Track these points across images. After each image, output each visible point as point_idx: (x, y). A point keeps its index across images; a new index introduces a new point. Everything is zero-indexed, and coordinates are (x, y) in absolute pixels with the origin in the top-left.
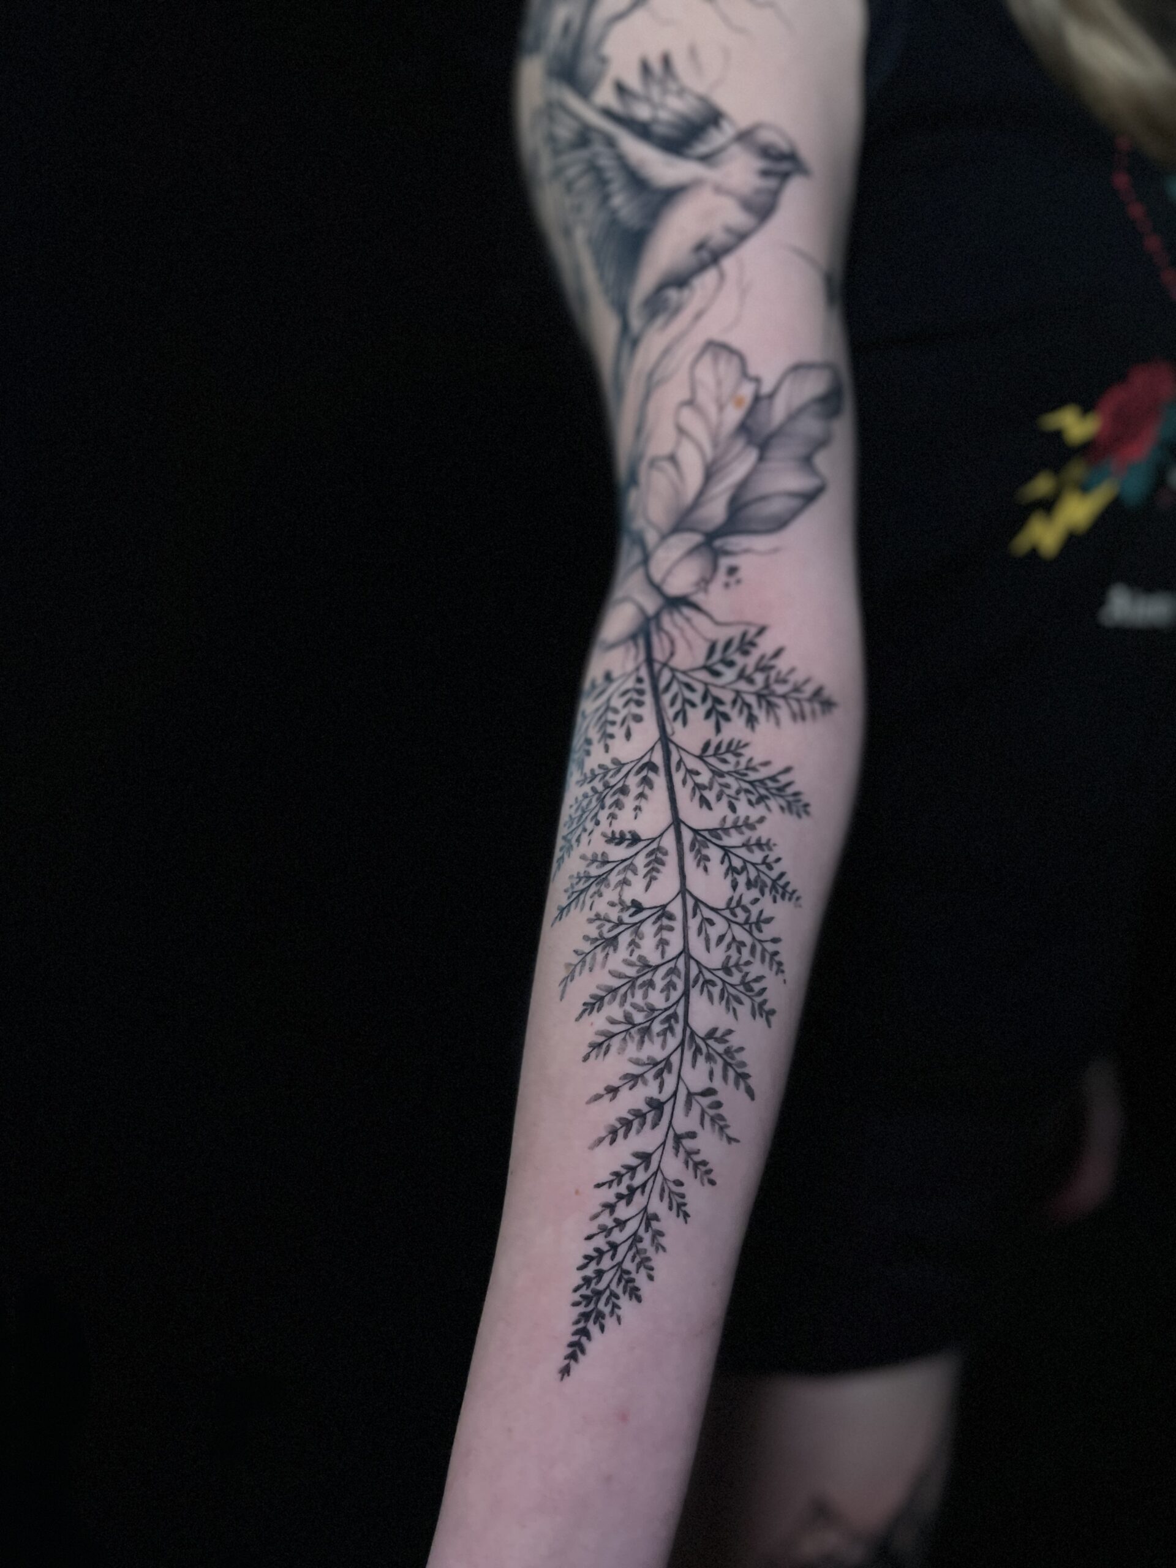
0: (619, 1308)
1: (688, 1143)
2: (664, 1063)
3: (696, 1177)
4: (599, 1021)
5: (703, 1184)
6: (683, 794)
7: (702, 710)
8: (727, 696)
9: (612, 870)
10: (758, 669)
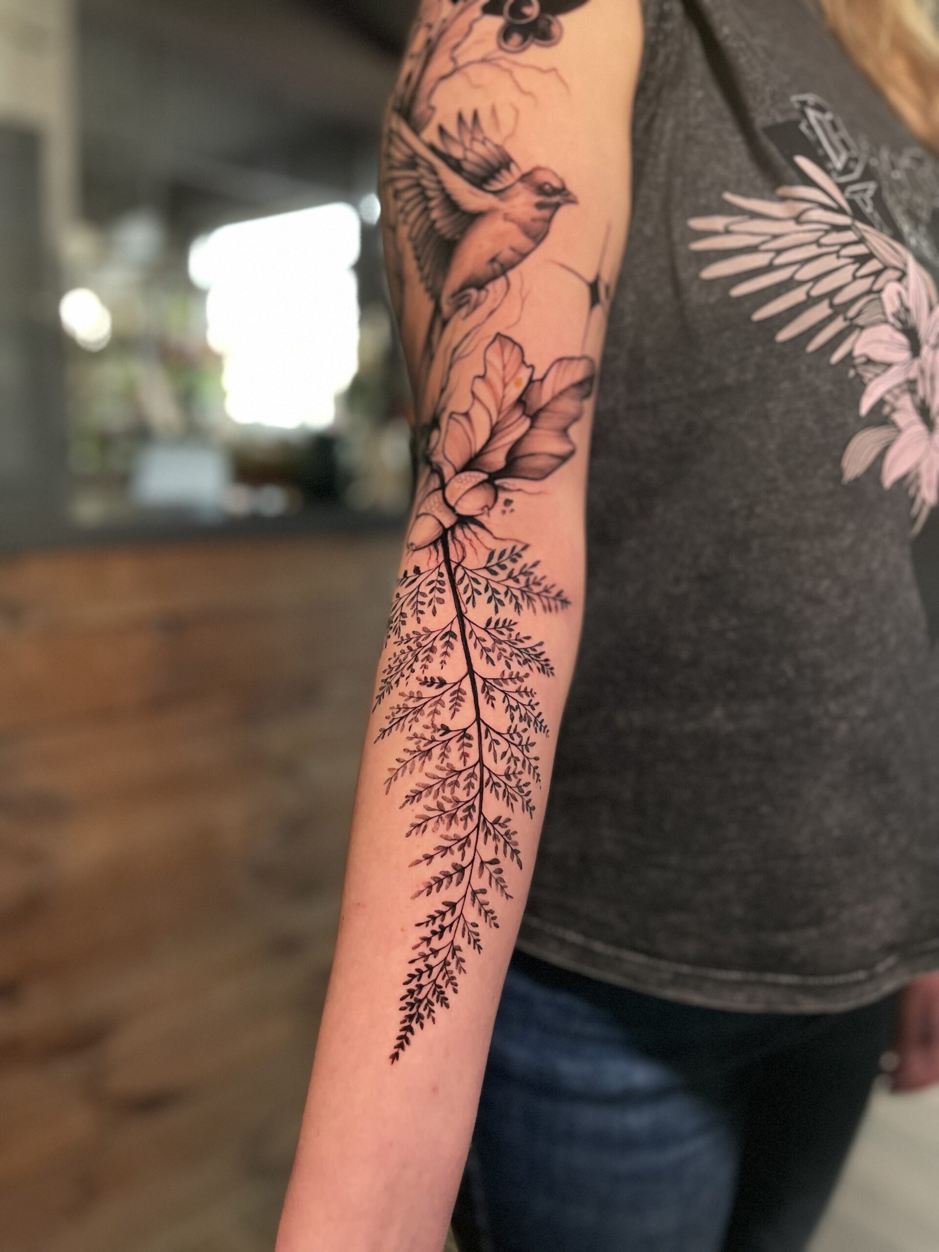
0: (434, 1012)
1: (480, 896)
2: (465, 839)
3: (486, 922)
4: (418, 808)
5: (491, 927)
6: (475, 654)
7: (485, 597)
8: (502, 589)
9: (425, 703)
10: (521, 573)
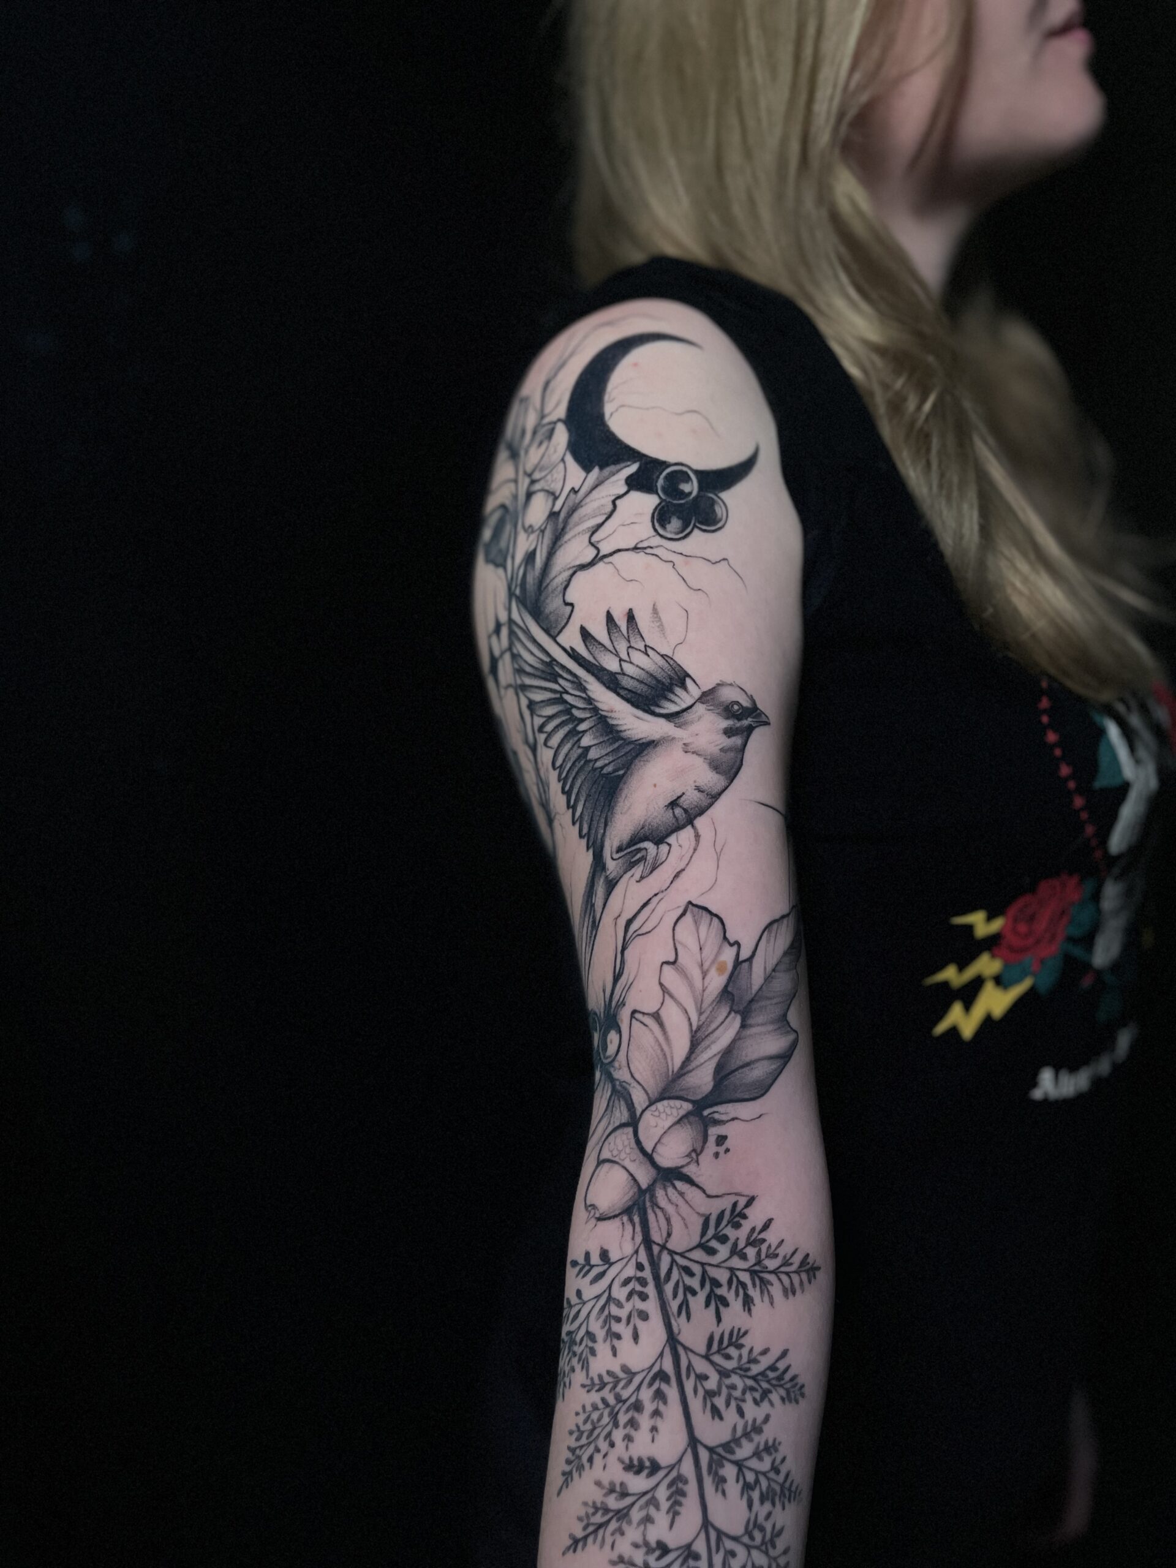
7: (702, 1296)
8: (722, 1276)
9: (633, 1504)
10: (749, 1243)
